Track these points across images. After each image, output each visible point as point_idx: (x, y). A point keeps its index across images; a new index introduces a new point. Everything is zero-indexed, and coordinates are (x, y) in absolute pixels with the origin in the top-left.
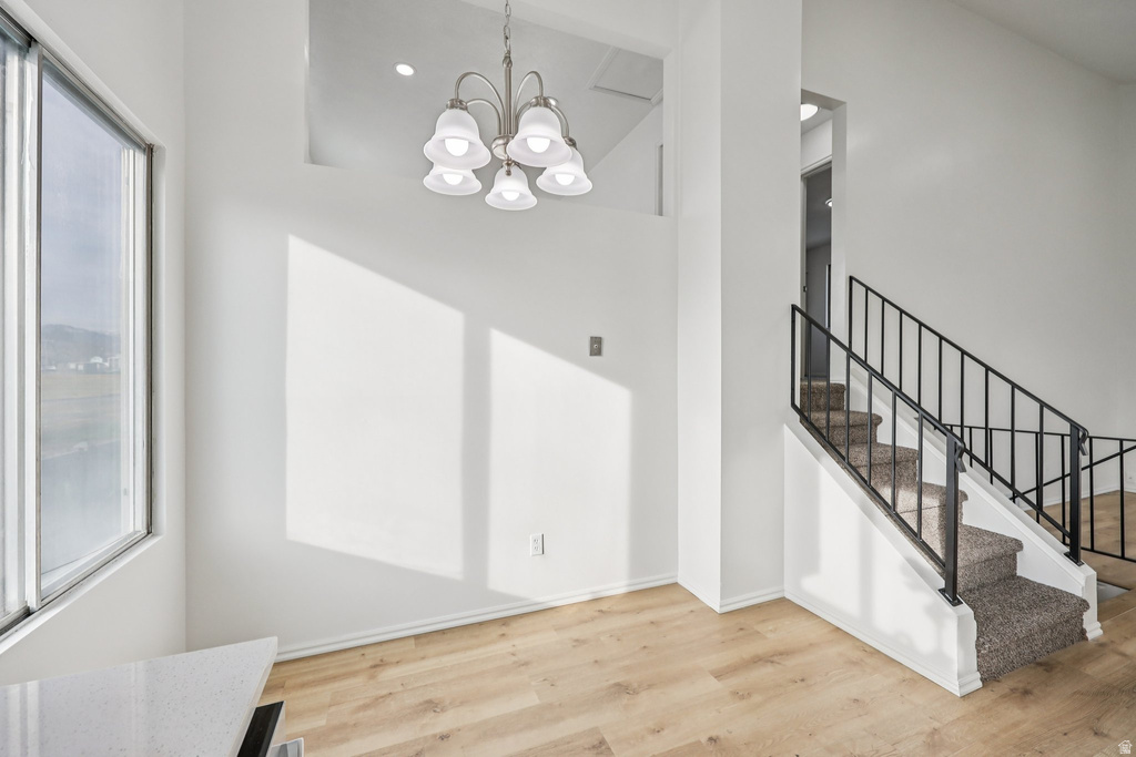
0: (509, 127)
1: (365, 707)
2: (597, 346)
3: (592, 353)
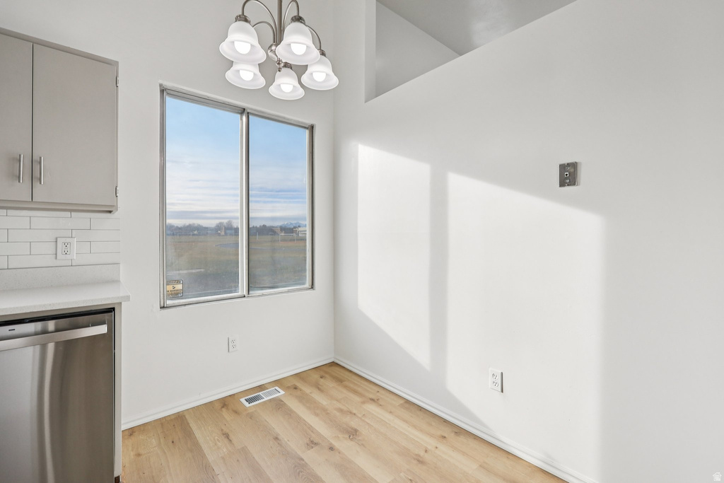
0: (278, 37)
1: (341, 411)
2: (568, 175)
3: (562, 184)
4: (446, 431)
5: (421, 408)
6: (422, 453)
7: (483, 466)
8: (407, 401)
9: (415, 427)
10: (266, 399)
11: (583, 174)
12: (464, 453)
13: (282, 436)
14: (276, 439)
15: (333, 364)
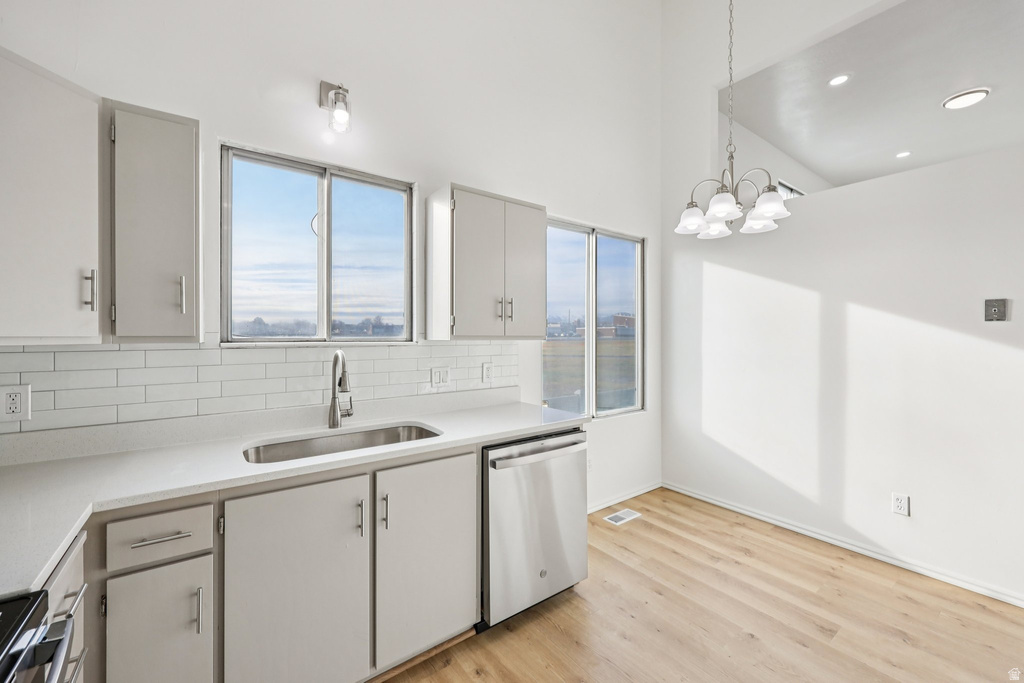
2: (997, 310)
3: (988, 318)
4: (841, 555)
5: (797, 534)
6: (832, 571)
7: (899, 583)
8: (776, 526)
9: (805, 549)
10: (628, 520)
11: (1014, 311)
12: (873, 573)
13: (677, 550)
14: (675, 552)
15: (663, 489)
